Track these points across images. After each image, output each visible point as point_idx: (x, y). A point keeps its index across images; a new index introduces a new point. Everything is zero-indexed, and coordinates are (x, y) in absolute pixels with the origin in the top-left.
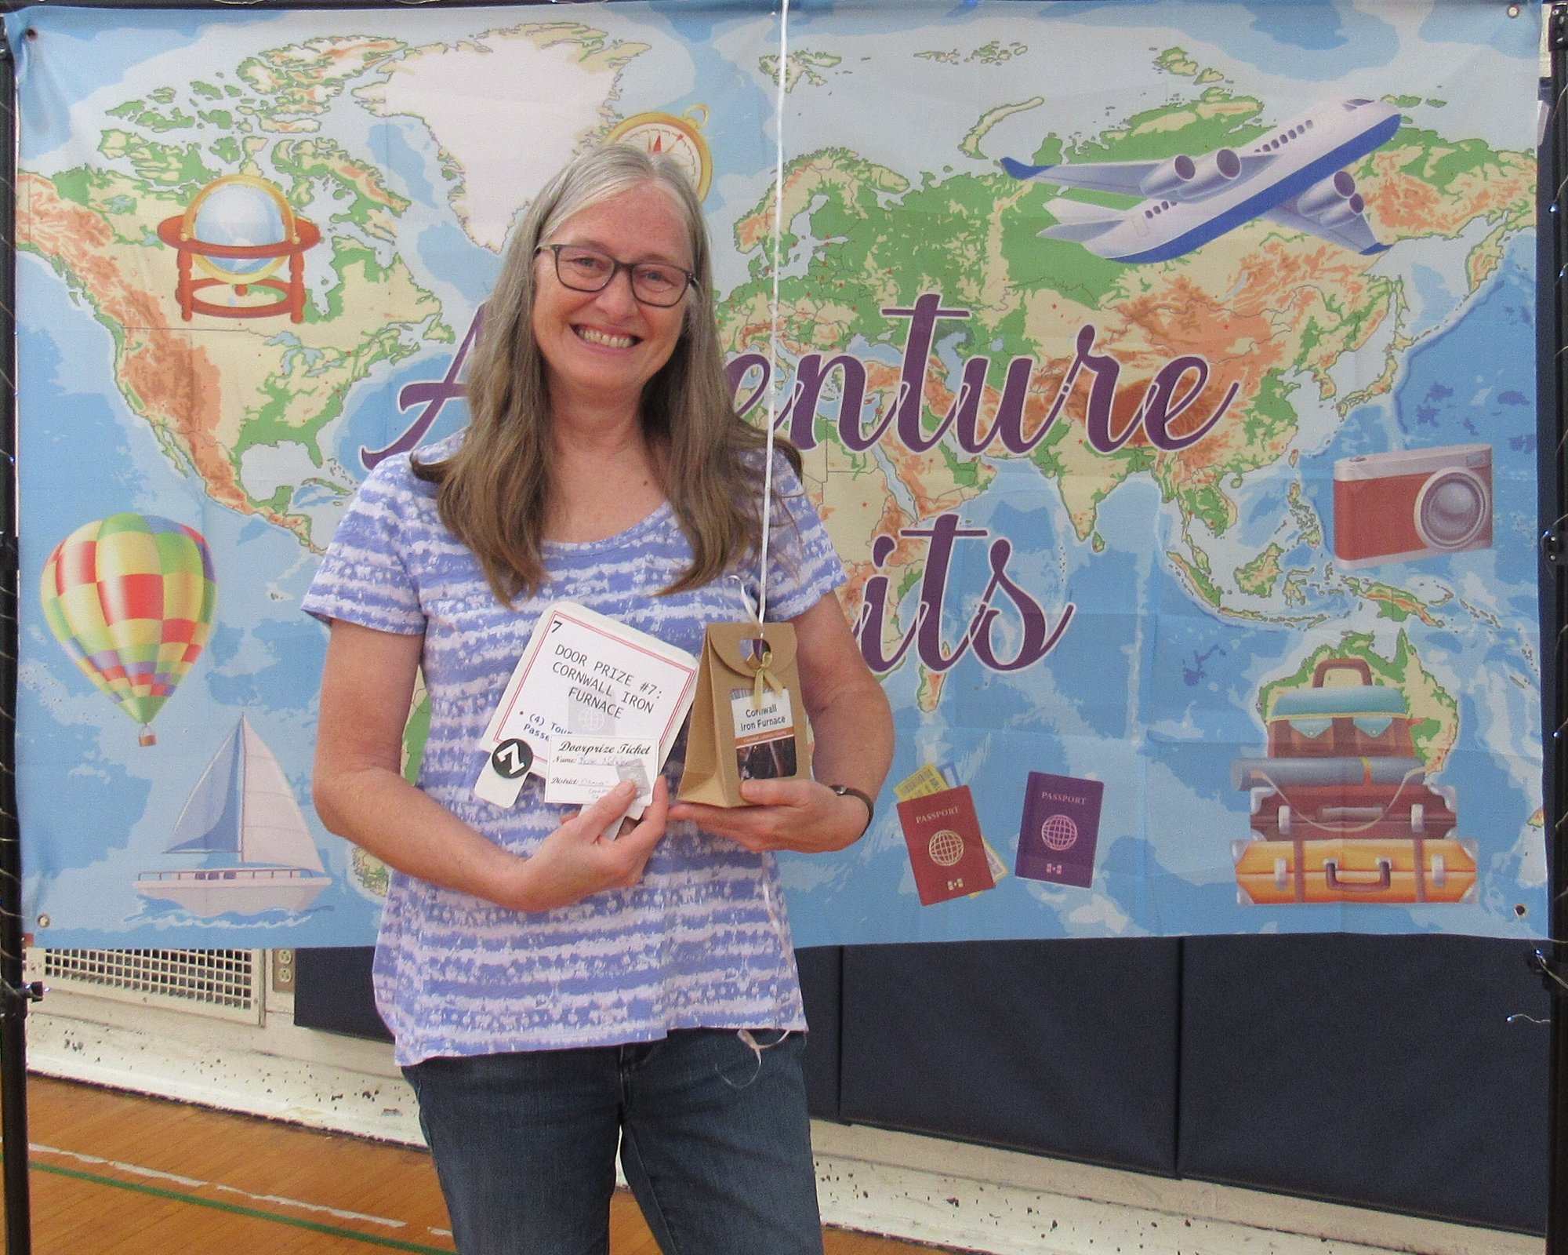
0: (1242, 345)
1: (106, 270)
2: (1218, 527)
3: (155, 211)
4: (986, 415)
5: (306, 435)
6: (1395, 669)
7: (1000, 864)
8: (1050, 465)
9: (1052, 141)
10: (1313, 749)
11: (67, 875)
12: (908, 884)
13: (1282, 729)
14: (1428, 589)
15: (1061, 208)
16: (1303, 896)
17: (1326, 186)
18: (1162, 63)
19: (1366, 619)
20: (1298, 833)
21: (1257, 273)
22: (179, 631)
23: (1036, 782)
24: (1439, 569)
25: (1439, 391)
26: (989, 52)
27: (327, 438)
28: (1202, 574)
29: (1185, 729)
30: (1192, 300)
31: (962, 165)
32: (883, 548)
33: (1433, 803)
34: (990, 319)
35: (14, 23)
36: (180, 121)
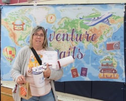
0: (99, 33)
1: (8, 27)
2: (97, 47)
3: (12, 22)
4: (78, 38)
5: (23, 40)
6: (112, 59)
7: (79, 75)
8: (83, 42)
9: (84, 16)
10: (105, 66)
11: (4, 75)
12: (72, 76)
13: (102, 64)
14: (115, 53)
15: (84, 22)
16: (104, 78)
17: (106, 20)
18: (93, 10)
19: (109, 55)
20: (104, 73)
21: (100, 27)
22: (13, 55)
23: (82, 68)
24: (115, 51)
25: (116, 37)
26: (78, 9)
27: (25, 40)
28: (96, 51)
29: (94, 64)
30: (95, 29)
31: (76, 18)
32: (70, 49)
33: (115, 70)
34: (79, 31)
35: (1, 7)
36: (14, 15)
